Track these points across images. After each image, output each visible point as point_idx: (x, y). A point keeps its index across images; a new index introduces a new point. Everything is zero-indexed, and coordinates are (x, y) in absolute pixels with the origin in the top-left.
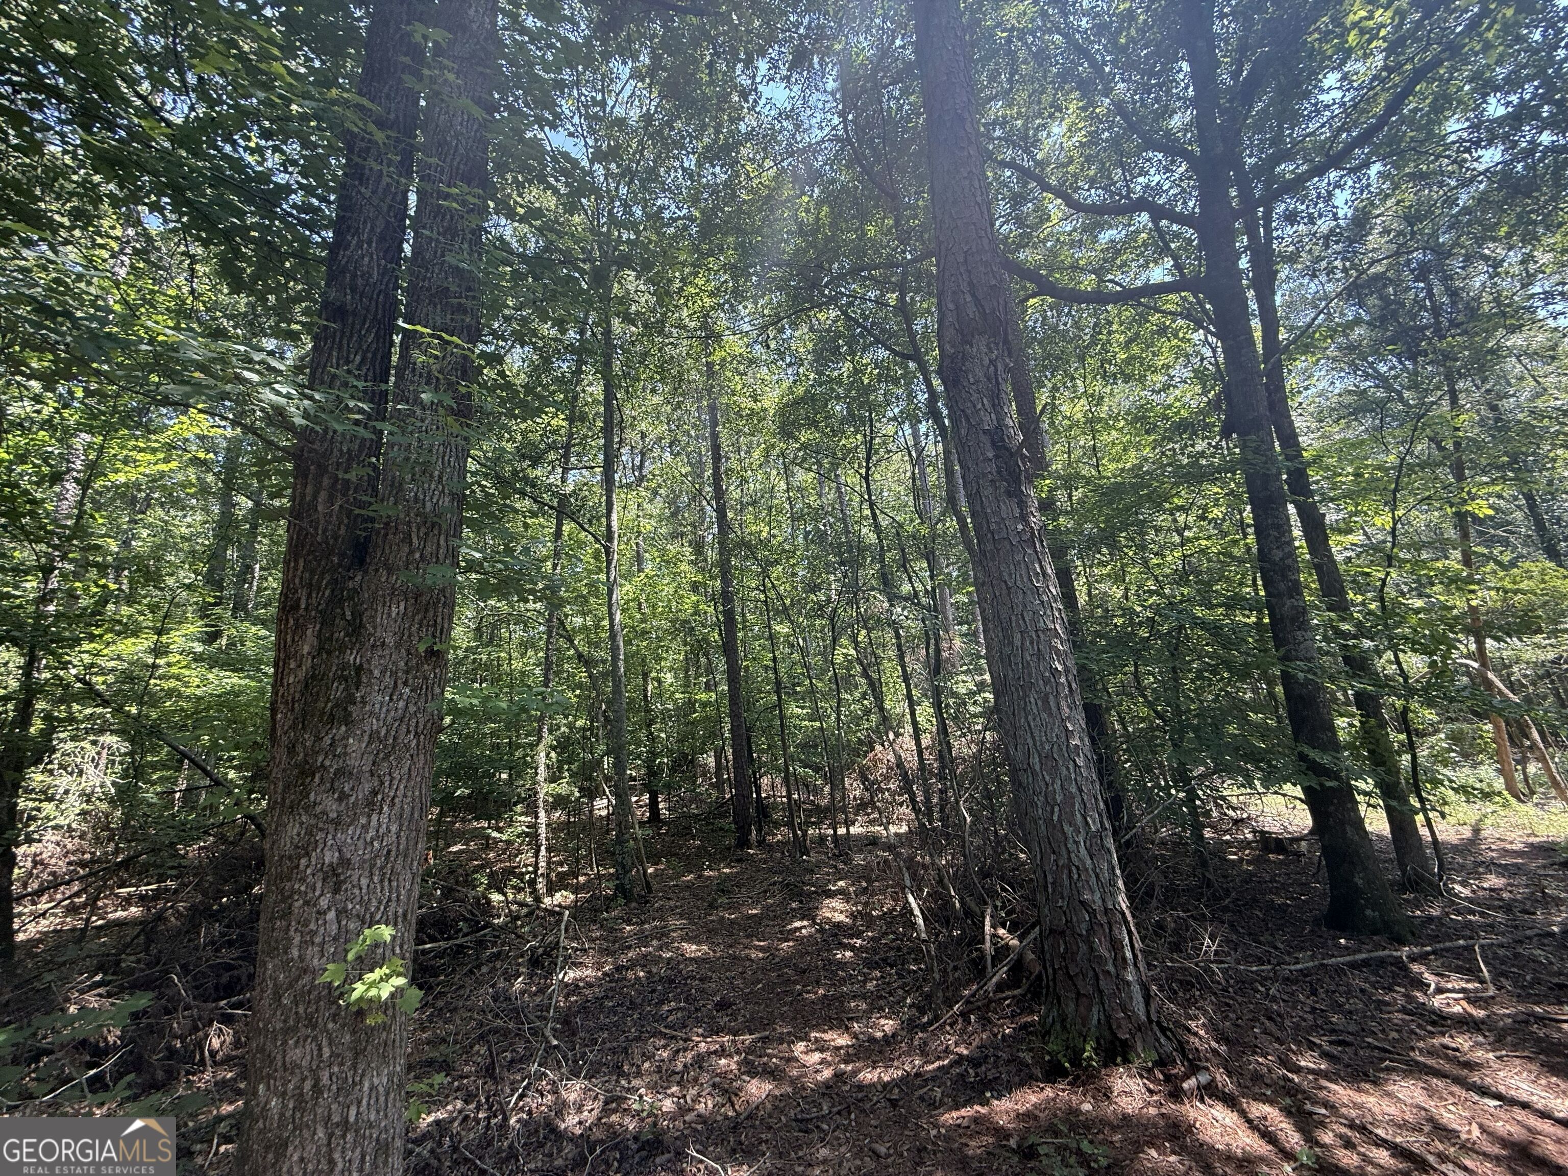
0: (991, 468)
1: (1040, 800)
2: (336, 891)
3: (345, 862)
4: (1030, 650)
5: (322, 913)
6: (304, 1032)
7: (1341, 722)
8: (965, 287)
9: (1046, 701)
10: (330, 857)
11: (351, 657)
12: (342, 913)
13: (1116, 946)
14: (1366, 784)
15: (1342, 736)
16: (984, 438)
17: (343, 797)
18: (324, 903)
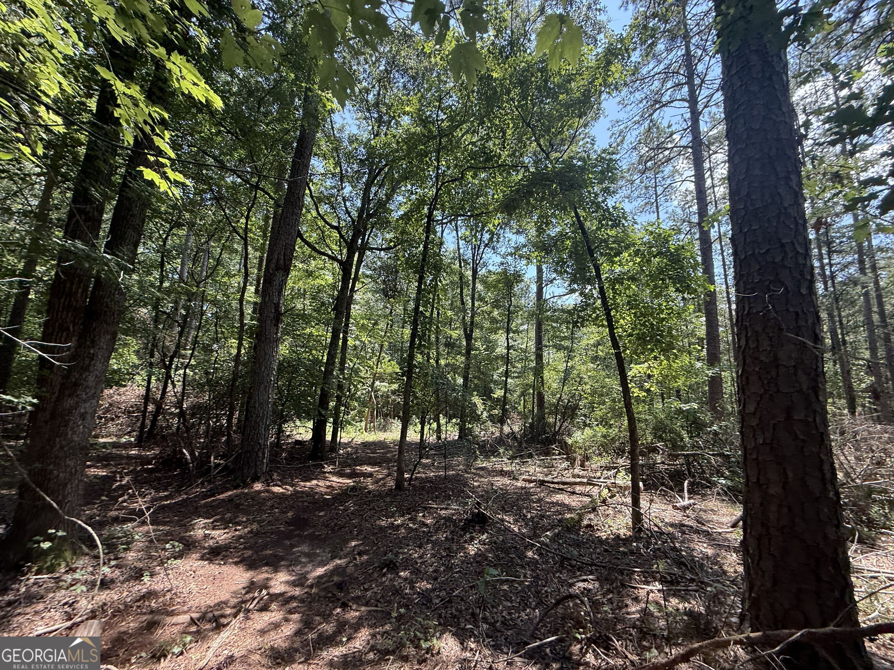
0: (272, 315)
1: (254, 416)
2: (83, 420)
3: (86, 413)
4: (266, 372)
5: (79, 426)
6: (72, 457)
7: (331, 403)
8: (282, 253)
9: (266, 387)
10: (82, 411)
11: (92, 351)
12: (84, 427)
13: (264, 453)
14: (331, 420)
15: (330, 407)
16: (273, 305)
17: (87, 394)
18: (80, 423)
